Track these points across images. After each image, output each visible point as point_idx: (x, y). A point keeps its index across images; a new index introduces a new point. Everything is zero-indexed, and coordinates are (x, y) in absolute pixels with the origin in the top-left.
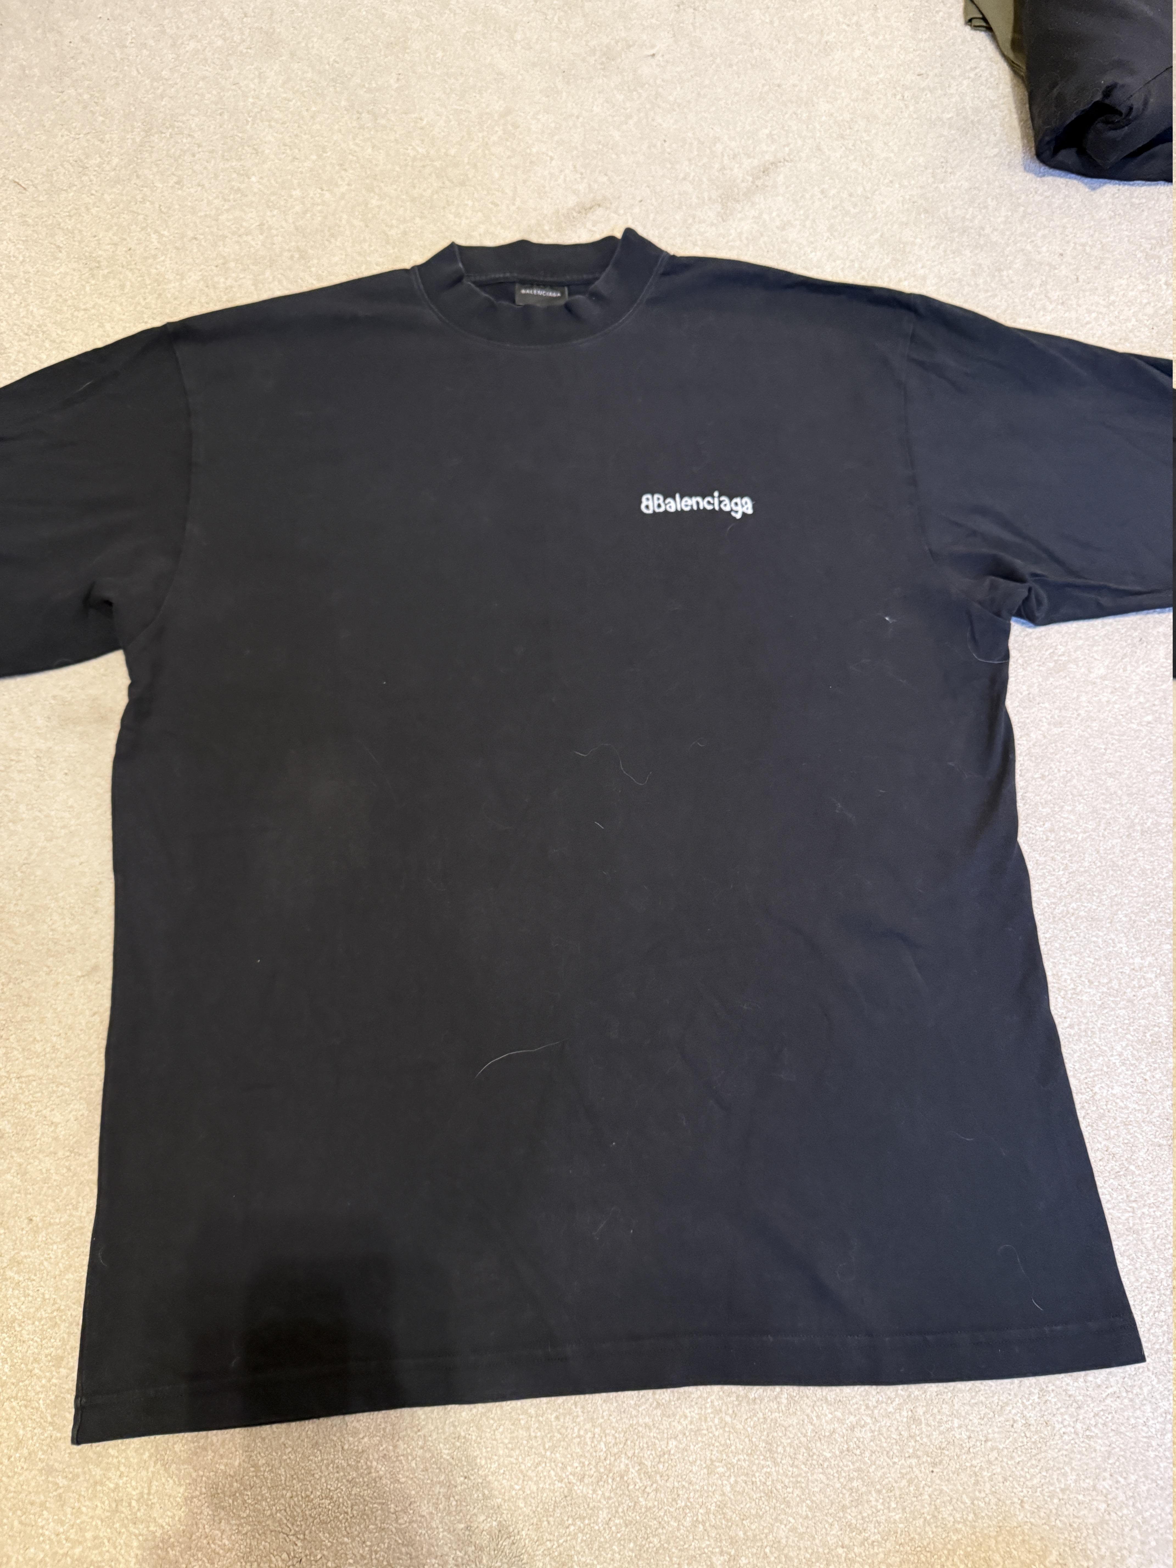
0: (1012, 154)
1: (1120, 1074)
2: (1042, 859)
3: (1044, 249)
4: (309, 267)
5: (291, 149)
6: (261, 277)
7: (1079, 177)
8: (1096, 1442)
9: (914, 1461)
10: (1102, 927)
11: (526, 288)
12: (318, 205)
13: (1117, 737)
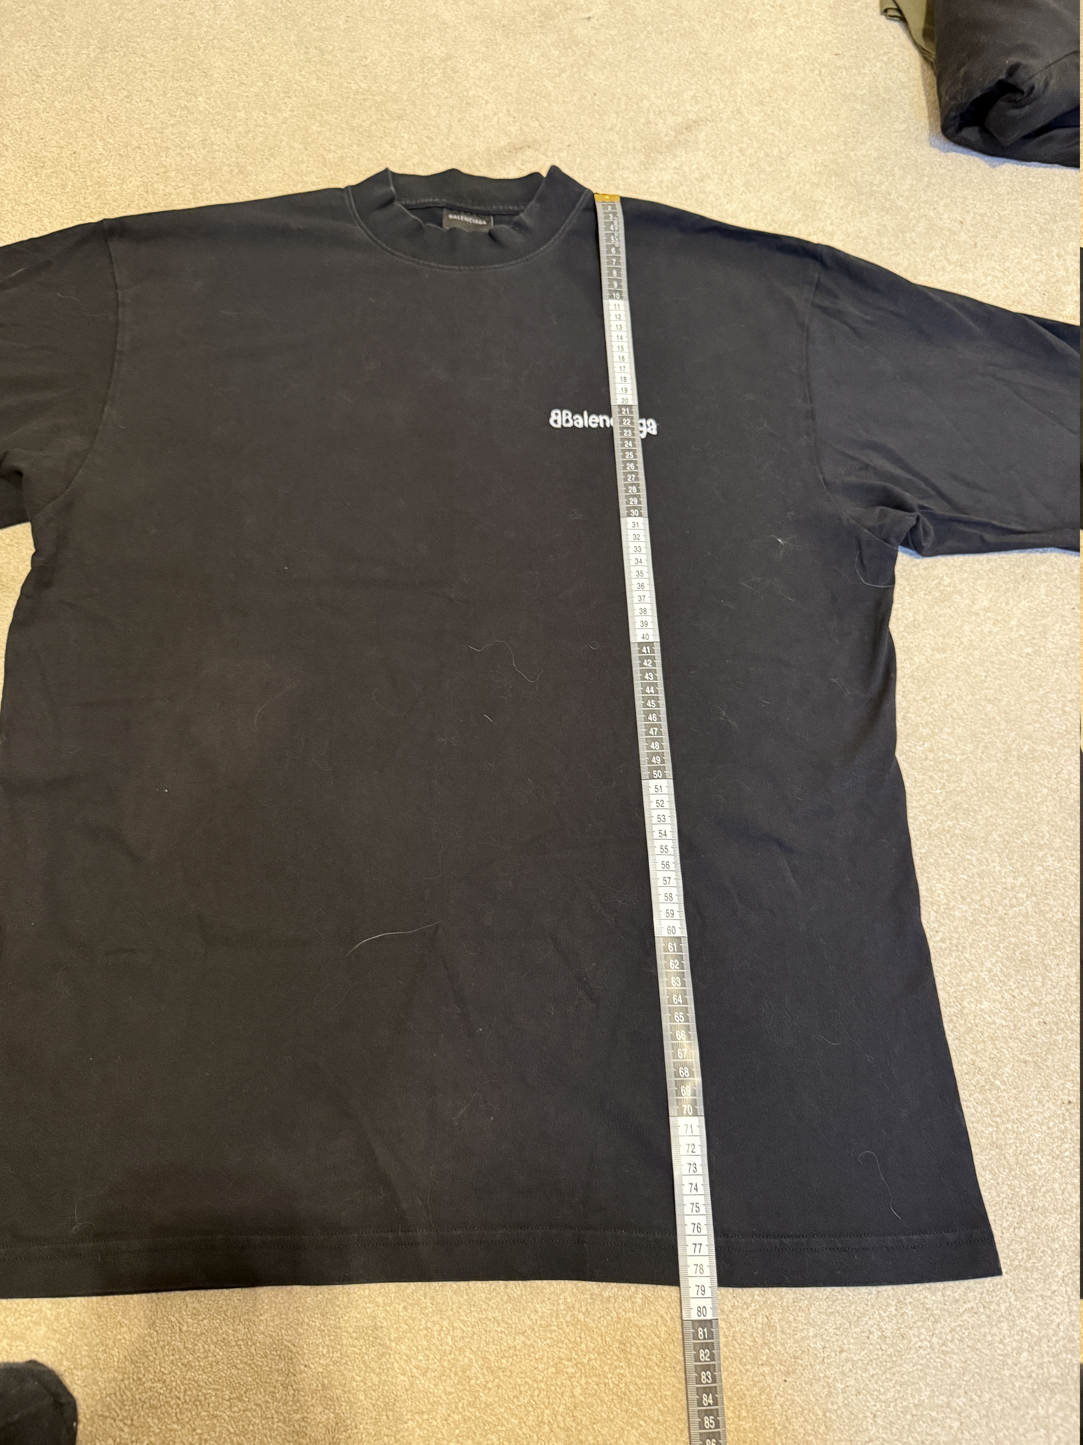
0: (920, 131)
1: (989, 989)
2: (920, 777)
3: (946, 216)
4: (247, 182)
5: (239, 76)
6: (200, 187)
7: (981, 155)
8: (951, 1358)
9: (767, 1369)
10: (976, 846)
11: (453, 214)
12: (260, 126)
13: (997, 666)
